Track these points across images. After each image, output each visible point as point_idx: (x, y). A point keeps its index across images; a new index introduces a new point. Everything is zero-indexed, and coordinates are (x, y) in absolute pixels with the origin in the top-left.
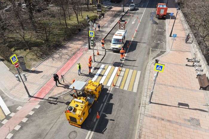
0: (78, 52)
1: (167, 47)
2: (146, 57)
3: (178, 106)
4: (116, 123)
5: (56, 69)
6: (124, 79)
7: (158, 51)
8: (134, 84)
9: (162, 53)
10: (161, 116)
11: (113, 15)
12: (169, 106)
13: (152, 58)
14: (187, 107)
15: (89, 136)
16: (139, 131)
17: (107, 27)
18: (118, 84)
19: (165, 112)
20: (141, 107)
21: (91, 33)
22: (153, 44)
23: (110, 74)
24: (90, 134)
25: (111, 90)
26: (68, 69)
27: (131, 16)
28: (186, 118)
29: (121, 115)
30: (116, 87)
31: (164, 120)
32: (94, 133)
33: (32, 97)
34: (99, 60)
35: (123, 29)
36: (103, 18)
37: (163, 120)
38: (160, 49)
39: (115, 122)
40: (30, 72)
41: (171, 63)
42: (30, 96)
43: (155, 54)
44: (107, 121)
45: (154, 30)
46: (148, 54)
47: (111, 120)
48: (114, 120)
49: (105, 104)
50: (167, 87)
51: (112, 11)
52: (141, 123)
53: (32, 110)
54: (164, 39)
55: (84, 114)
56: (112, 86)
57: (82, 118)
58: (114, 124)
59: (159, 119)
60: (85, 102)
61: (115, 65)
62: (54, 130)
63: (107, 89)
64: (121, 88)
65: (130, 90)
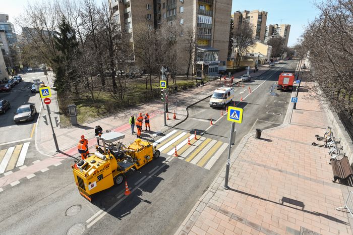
1: (285, 119)
2: (246, 128)
3: (281, 202)
4: (152, 208)
5: (111, 127)
6: (198, 150)
7: (269, 123)
8: (210, 158)
9: (274, 125)
10: (238, 214)
11: (217, 84)
12: (261, 199)
14: (301, 208)
15: (97, 217)
16: (184, 229)
17: (203, 94)
18: (184, 155)
19: (251, 209)
20: (206, 192)
21: (162, 83)
22: (263, 116)
23: (179, 141)
24: (99, 215)
25: (169, 161)
27: (240, 86)
28: (292, 226)
29: (167, 198)
30: (179, 158)
31: (243, 222)
32: (105, 216)
33: (61, 152)
34: (173, 125)
37: (241, 220)
38: (272, 122)
39: (151, 206)
40: (79, 127)
41: (285, 139)
42: (58, 151)
44: (139, 201)
46: (251, 125)
47: (146, 201)
48: (149, 203)
49: (150, 177)
50: (268, 170)
51: (217, 81)
52: (195, 217)
53: (48, 167)
54: (284, 111)
55: (100, 178)
56: (174, 155)
57: (95, 184)
58: (148, 208)
59: (232, 216)
60: (107, 159)
61: (192, 132)
62: (54, 196)
63: (164, 159)
64: (188, 160)
65: (201, 165)
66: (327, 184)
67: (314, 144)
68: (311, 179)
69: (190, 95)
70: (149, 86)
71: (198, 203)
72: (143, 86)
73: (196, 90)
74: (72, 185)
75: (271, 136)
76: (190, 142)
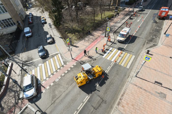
0: (99, 38)
1: (159, 42)
2: (141, 47)
3: (154, 83)
5: (86, 46)
6: (123, 59)
7: (152, 44)
8: (128, 63)
9: (155, 45)
10: (140, 86)
11: (125, 14)
12: (148, 81)
13: (145, 48)
14: (161, 85)
16: (124, 90)
17: (119, 23)
18: (118, 61)
19: (144, 85)
20: (129, 78)
21: (108, 28)
23: (114, 54)
25: (113, 64)
26: (91, 48)
27: (138, 15)
28: (157, 91)
29: (116, 79)
30: (116, 63)
31: (142, 89)
33: (73, 59)
34: (110, 45)
35: (128, 27)
36: (118, 16)
37: (141, 88)
38: (153, 43)
40: (74, 46)
42: (72, 59)
43: (149, 46)
45: (153, 27)
46: (144, 45)
50: (150, 70)
51: (125, 11)
52: (127, 87)
53: (73, 65)
54: (159, 35)
56: (114, 61)
59: (139, 87)
61: (119, 49)
64: (120, 64)
65: (125, 66)
67: (171, 57)
68: (166, 74)
71: (127, 82)
75: (153, 52)
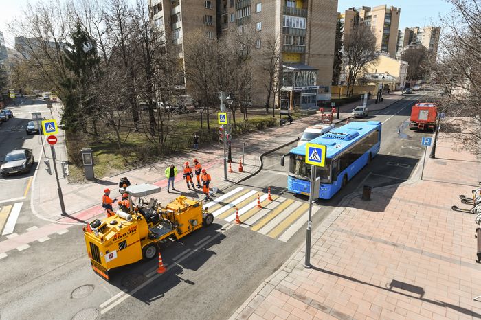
1: (415, 173)
3: (389, 287)
4: (195, 291)
6: (272, 215)
7: (388, 179)
8: (289, 227)
10: (321, 300)
11: (312, 122)
12: (359, 282)
14: (418, 296)
15: (115, 301)
18: (250, 222)
19: (340, 295)
20: (277, 272)
21: (221, 116)
22: (381, 167)
23: (244, 203)
24: (118, 298)
25: (227, 229)
30: (242, 225)
31: (328, 311)
32: (128, 298)
33: (68, 216)
34: (237, 180)
37: (323, 308)
38: (394, 176)
39: (193, 288)
40: (96, 183)
41: (409, 201)
42: (65, 214)
44: (178, 281)
46: (359, 181)
47: (187, 281)
48: (193, 283)
49: (196, 250)
50: (374, 244)
51: (315, 117)
52: (256, 302)
53: (49, 236)
55: (123, 245)
56: (235, 222)
57: (114, 253)
58: (190, 291)
60: (134, 220)
61: (265, 190)
62: (56, 273)
63: (219, 226)
64: (254, 229)
65: (273, 235)
66: (466, 264)
67: (455, 208)
68: (441, 258)
69: (269, 138)
70: (205, 124)
71: (262, 284)
72: (197, 124)
73: (279, 130)
74: (82, 259)
75: (387, 197)
76: (261, 205)
